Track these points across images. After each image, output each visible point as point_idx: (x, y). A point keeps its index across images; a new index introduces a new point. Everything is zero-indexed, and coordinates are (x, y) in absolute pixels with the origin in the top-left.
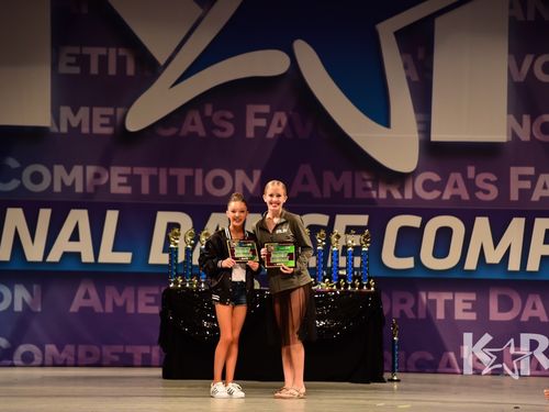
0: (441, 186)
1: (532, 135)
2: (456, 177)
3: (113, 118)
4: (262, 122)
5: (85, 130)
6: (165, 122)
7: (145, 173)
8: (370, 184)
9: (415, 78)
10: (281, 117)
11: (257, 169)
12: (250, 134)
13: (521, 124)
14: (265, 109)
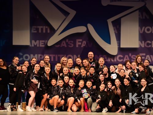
0: (123, 58)
1: (145, 46)
2: (127, 56)
3: (44, 43)
4: (80, 43)
5: (38, 46)
6: (57, 44)
7: (52, 56)
8: (106, 58)
9: (117, 32)
10: (85, 42)
11: (79, 54)
12: (77, 46)
13: (142, 43)
14: (81, 40)
